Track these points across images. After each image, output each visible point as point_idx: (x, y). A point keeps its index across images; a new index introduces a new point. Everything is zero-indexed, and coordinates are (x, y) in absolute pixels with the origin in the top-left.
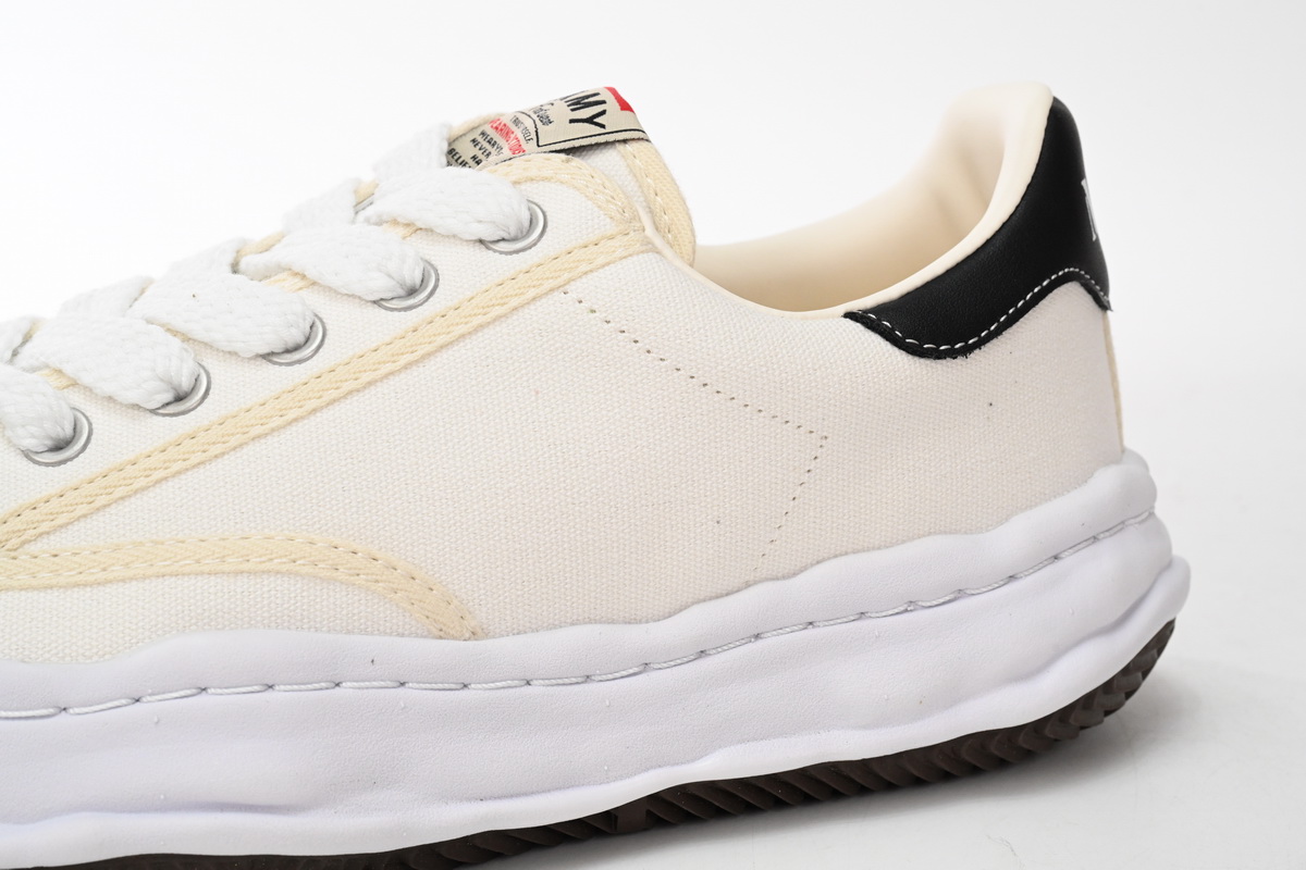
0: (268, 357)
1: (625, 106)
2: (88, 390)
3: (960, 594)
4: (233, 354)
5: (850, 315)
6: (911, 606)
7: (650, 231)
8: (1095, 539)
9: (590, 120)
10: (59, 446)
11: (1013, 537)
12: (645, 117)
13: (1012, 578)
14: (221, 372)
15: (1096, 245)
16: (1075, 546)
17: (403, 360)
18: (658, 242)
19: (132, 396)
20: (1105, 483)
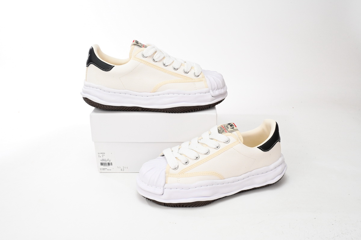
0: (205, 154)
1: (236, 126)
2: (188, 157)
3: (267, 172)
4: (202, 154)
5: (258, 147)
6: (263, 173)
7: (239, 141)
8: (279, 165)
9: (232, 128)
10: (186, 163)
11: (272, 166)
12: (237, 128)
13: (272, 170)
14: (201, 156)
15: (280, 137)
16: (277, 167)
17: (217, 155)
18: (240, 142)
19: (193, 158)
20: (280, 160)
